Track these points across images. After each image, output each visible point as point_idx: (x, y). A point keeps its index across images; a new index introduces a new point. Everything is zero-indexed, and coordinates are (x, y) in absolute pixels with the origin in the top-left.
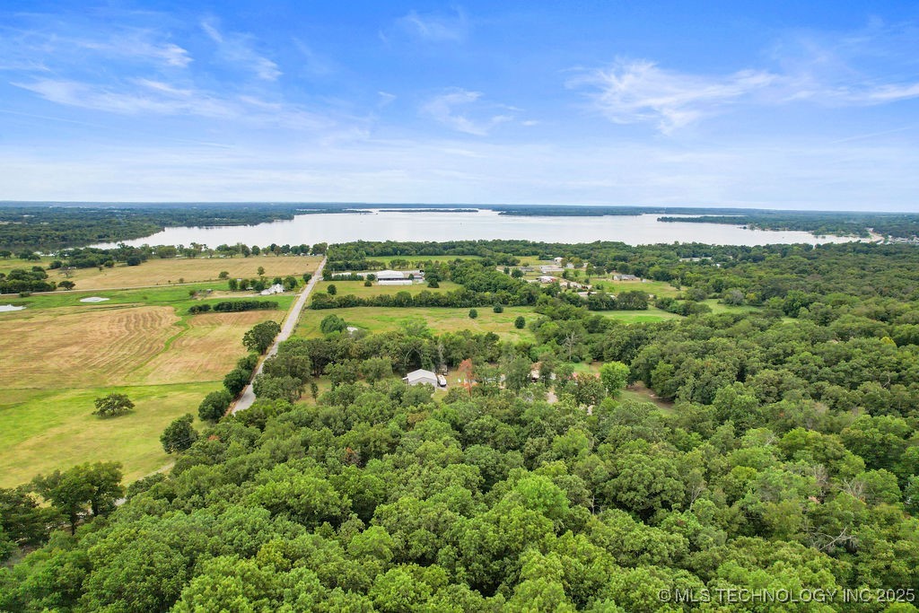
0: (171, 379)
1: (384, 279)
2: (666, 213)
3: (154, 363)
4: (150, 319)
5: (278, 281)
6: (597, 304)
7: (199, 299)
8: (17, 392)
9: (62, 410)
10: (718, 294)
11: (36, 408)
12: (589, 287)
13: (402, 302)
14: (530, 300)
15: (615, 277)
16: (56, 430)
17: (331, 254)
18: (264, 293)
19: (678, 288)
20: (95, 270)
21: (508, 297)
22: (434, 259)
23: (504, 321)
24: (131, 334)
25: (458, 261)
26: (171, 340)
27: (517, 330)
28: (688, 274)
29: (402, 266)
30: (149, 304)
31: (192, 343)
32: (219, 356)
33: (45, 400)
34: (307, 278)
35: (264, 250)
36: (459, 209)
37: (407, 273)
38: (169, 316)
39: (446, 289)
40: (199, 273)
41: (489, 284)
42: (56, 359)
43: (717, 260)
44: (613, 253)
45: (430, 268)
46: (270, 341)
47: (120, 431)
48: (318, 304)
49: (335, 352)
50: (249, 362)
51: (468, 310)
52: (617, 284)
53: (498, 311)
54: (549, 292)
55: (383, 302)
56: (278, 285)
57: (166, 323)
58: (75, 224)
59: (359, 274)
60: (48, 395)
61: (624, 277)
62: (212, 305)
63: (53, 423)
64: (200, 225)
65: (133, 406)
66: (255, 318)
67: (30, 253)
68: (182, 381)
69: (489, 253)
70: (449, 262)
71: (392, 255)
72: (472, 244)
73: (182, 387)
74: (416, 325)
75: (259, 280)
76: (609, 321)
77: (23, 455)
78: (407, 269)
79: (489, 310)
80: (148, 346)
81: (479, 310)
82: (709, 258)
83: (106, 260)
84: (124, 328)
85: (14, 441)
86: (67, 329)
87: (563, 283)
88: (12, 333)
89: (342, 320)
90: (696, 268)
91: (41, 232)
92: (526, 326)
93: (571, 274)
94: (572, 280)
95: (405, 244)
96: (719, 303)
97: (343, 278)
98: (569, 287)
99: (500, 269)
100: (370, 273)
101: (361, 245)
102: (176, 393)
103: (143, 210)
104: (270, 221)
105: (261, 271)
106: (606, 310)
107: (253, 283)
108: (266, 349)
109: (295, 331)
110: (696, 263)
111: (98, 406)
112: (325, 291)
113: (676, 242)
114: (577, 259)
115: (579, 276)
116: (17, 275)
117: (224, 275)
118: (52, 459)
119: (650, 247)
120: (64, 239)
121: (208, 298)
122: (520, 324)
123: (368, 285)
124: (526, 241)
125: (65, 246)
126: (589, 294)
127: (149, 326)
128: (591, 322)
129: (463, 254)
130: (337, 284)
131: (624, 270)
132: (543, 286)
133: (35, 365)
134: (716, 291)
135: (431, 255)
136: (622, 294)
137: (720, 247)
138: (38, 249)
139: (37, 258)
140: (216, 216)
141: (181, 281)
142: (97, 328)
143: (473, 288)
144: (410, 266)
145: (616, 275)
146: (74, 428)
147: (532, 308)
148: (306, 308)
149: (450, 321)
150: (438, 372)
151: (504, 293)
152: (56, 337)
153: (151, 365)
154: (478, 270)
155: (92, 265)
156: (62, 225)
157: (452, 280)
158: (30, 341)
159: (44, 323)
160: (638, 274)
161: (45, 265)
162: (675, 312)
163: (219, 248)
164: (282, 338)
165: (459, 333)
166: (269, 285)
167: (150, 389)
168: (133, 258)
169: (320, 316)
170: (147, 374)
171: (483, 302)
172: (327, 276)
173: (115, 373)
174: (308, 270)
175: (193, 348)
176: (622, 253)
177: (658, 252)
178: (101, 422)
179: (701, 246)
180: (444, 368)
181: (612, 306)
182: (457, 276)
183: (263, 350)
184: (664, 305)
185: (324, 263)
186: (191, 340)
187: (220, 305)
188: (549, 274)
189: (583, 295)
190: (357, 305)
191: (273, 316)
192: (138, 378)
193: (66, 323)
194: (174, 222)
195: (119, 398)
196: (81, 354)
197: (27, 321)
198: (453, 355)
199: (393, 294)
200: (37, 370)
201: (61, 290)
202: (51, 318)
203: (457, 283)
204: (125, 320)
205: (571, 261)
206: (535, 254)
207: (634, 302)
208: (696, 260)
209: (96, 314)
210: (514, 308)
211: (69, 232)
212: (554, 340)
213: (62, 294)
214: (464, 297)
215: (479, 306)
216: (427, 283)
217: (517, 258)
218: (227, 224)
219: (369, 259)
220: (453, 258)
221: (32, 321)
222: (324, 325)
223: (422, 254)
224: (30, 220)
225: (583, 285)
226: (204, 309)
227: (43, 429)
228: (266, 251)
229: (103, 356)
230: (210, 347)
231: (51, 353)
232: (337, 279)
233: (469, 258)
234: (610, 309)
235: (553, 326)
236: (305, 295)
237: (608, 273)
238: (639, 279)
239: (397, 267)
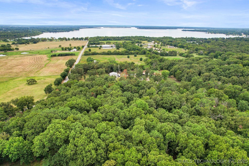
0: (46, 75)
1: (104, 47)
2: (184, 29)
3: (42, 70)
4: (40, 58)
5: (75, 48)
6: (163, 54)
7: (54, 53)
8: (6, 78)
9: (18, 83)
10: (196, 52)
11: (11, 82)
12: (161, 49)
13: (109, 53)
14: (144, 53)
15: (168, 47)
16: (17, 88)
17: (90, 40)
18: (71, 51)
19: (186, 50)
20: (24, 45)
21: (138, 52)
22: (118, 41)
23: (137, 59)
24: (35, 62)
25: (125, 42)
26: (46, 64)
27: (140, 61)
28: (189, 46)
29: (109, 43)
30: (40, 54)
31: (52, 65)
32: (59, 68)
33: (13, 80)
34: (83, 47)
35: (71, 39)
36: (126, 27)
37: (111, 45)
38: (45, 58)
39: (121, 50)
40: (53, 46)
41: (133, 49)
42: (16, 69)
43: (197, 42)
44: (169, 40)
45: (117, 44)
46: (73, 64)
47: (33, 88)
48: (86, 54)
49: (90, 67)
50: (67, 70)
51: (127, 56)
52: (169, 48)
53: (135, 56)
54: (150, 51)
55: (104, 54)
56: (75, 49)
57: (45, 59)
58: (18, 31)
59: (97, 46)
60: (14, 79)
61: (171, 47)
62: (57, 54)
63: (16, 86)
64: (53, 32)
65: (37, 82)
66: (69, 58)
67: (6, 40)
68: (50, 75)
69: (134, 40)
70: (123, 42)
71: (107, 40)
72: (129, 37)
73: (50, 77)
74: (112, 60)
75: (70, 47)
76: (165, 59)
77: (9, 94)
78: (111, 44)
79: (133, 56)
80: (40, 66)
81: (130, 56)
82: (195, 42)
83: (27, 42)
84: (33, 61)
85: (6, 91)
86: (18, 61)
87: (154, 48)
88: (3, 62)
89: (93, 58)
90: (191, 44)
91: (8, 34)
92: (143, 60)
93: (156, 46)
94: (156, 47)
95: (110, 37)
96: (196, 54)
97: (93, 47)
98: (155, 50)
99: (137, 44)
100: (100, 45)
101: (98, 37)
102: (48, 78)
103: (37, 28)
104: (73, 31)
105: (70, 45)
106: (165, 56)
107: (68, 48)
108: (72, 66)
109: (80, 62)
110: (191, 43)
111: (27, 82)
112: (88, 50)
113: (186, 37)
114: (158, 42)
115: (158, 47)
116: (3, 46)
117: (60, 46)
118: (16, 95)
119: (179, 38)
120: (15, 36)
121: (56, 53)
122: (141, 60)
123: (100, 49)
124: (144, 36)
125: (15, 38)
126: (161, 51)
127: (40, 60)
128: (160, 59)
129: (127, 40)
130: (91, 49)
131: (171, 45)
132: (148, 49)
133: (10, 71)
134: (196, 51)
135: (118, 40)
136: (170, 52)
137: (198, 39)
138: (8, 39)
139: (8, 41)
140: (58, 29)
141: (49, 48)
142: (26, 61)
143: (129, 50)
144: (112, 43)
145: (169, 46)
146: (22, 87)
147: (145, 55)
148: (83, 55)
149: (122, 59)
150: (118, 73)
151: (137, 51)
152: (15, 63)
153: (41, 71)
154: (130, 45)
155: (24, 43)
156: (14, 32)
157: (123, 47)
158: (8, 64)
159: (12, 59)
160: (175, 46)
161: (10, 43)
162: (184, 57)
163: (59, 39)
164: (76, 63)
165: (124, 62)
166: (73, 49)
167: (41, 77)
168: (35, 41)
169: (86, 57)
170: (40, 73)
171: (131, 54)
172: (88, 46)
173: (32, 73)
174: (83, 45)
175: (52, 66)
176: (171, 40)
177: (181, 40)
178: (29, 86)
179: (193, 38)
180: (120, 72)
181: (167, 55)
182: (124, 46)
183: (71, 67)
184: (181, 55)
185: (88, 43)
186: (52, 64)
187: (59, 54)
188: (150, 46)
189: (159, 52)
190: (97, 54)
191: (73, 57)
192: (38, 74)
193: (17, 60)
194: (46, 31)
195: (33, 80)
196: (22, 68)
197: (7, 59)
198: (122, 68)
199: (106, 51)
200: (11, 72)
201: (15, 50)
202: (13, 58)
204: (33, 59)
205: (157, 42)
206: (146, 40)
207: (173, 54)
208: (191, 42)
209: (26, 57)
210: (140, 55)
211: (16, 34)
212: (150, 64)
213: (16, 52)
214: (126, 52)
215: (130, 55)
216: (116, 48)
217: (142, 41)
218: (61, 32)
219: (100, 42)
220: (124, 41)
221: (8, 59)
222: (87, 60)
223: (115, 40)
224: (5, 30)
225: (159, 49)
226: (55, 56)
227: (14, 88)
228: (72, 39)
229: (28, 68)
230: (57, 66)
231: (14, 68)
232: (91, 47)
233: (128, 41)
234: (166, 56)
235: (150, 60)
236: (82, 52)
237: (167, 45)
238: (175, 47)
239: (108, 44)
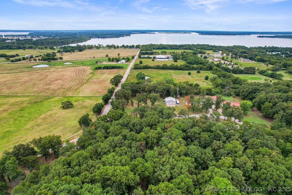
0: (86, 94)
1: (159, 58)
2: (261, 34)
3: (82, 88)
4: (83, 71)
5: (123, 59)
6: (236, 71)
7: (99, 64)
8: (42, 96)
9: (53, 104)
10: (285, 69)
11: (46, 103)
12: (232, 64)
13: (165, 68)
14: (210, 68)
15: (242, 60)
16: (50, 112)
17: (141, 48)
18: (119, 62)
19: (267, 65)
20: (69, 53)
21: (202, 67)
22: (176, 51)
23: (201, 77)
24: (77, 76)
25: (184, 52)
26: (89, 79)
27: (206, 81)
28: (272, 60)
29: (165, 53)
30: (83, 66)
31: (95, 81)
32: (103, 86)
33: (49, 100)
34: (133, 57)
35: (120, 47)
36: (185, 32)
37: (167, 56)
38: (89, 70)
39: (180, 63)
40: (100, 55)
41: (195, 62)
42: (54, 85)
43: (283, 54)
44: (241, 50)
45: (174, 55)
46: (119, 82)
47: (68, 115)
48: (136, 67)
49: (140, 89)
50: (111, 91)
51: (187, 72)
52: (244, 63)
53: (199, 72)
54: (217, 66)
55: (158, 68)
56: (124, 60)
57: (88, 73)
58: (66, 38)
59: (150, 56)
60: (50, 98)
61: (245, 60)
62: (102, 66)
63: (49, 109)
64: (102, 38)
65: (73, 105)
66: (115, 73)
67: (53, 47)
68: (90, 95)
69: (195, 49)
70: (181, 52)
71: (162, 49)
72: (189, 45)
73: (89, 98)
74: (169, 79)
75: (117, 58)
76: (242, 80)
77: (39, 121)
78: (167, 55)
79: (195, 72)
80: (81, 81)
81: (191, 72)
82: (279, 53)
83: (73, 50)
84: (75, 74)
85: (38, 116)
86: (59, 74)
87: (223, 62)
88: (44, 75)
89: (144, 74)
90: (275, 58)
91: (56, 40)
92: (209, 79)
93: (225, 58)
94: (225, 60)
95: (166, 45)
96: (285, 72)
97: (145, 58)
98: (224, 63)
99: (199, 55)
100: (154, 56)
101: (151, 45)
102: (87, 100)
103: (85, 33)
104: (123, 36)
105: (119, 55)
106: (239, 73)
107: (116, 59)
108: (118, 84)
109: (128, 77)
110: (274, 55)
111: (62, 105)
112: (138, 63)
113: (266, 46)
114: (227, 52)
115: (228, 59)
116: (48, 55)
117: (107, 56)
118: (47, 124)
119: (255, 48)
120: (62, 42)
121: (101, 64)
122: (207, 78)
123: (153, 60)
124: (208, 45)
126: (232, 67)
127: (82, 73)
128: (234, 79)
129: (186, 49)
130: (143, 60)
131: (245, 57)
132: (215, 63)
133: (48, 87)
134: (284, 67)
135: (175, 49)
136: (246, 68)
137: (284, 48)
139: (54, 49)
140: (107, 35)
141: (94, 57)
142: (67, 74)
143: (189, 63)
144: (168, 53)
145: (242, 59)
146: (55, 112)
147: (211, 72)
148: (132, 69)
149: (181, 76)
150: (176, 98)
151: (201, 66)
152: (55, 77)
153: (81, 89)
154: (191, 56)
155: (69, 51)
156: (62, 38)
157: (182, 59)
158: (48, 78)
159: (53, 71)
160: (251, 59)
161: (56, 51)
162: (267, 76)
163: (107, 46)
164: (123, 80)
165: (184, 83)
166: (121, 60)
167: (80, 98)
168: (81, 49)
169: (137, 72)
170: (79, 92)
171: (193, 69)
172: (140, 57)
173: (70, 91)
174: (134, 54)
175: (95, 83)
176: (244, 50)
177: (259, 50)
178: (63, 110)
179: (276, 48)
181: (241, 72)
182: (184, 57)
184: (262, 73)
185: (139, 52)
186: (94, 79)
187: (104, 67)
188: (217, 58)
189: (230, 67)
190: (149, 68)
191: (120, 72)
192: (76, 93)
193: (59, 72)
194: (94, 37)
195: (69, 102)
196: (61, 83)
197: (49, 71)
199: (161, 65)
200: (48, 89)
201: (59, 60)
202: (55, 70)
203: (184, 60)
204: (76, 71)
205: (225, 53)
206: (211, 49)
207: (250, 71)
208: (274, 53)
209: (68, 68)
210: (204, 71)
211: (64, 40)
212: (220, 87)
213: (59, 62)
214: (186, 66)
215: (191, 70)
216: (173, 60)
217: (205, 51)
218: (110, 37)
219: (154, 51)
220: (183, 51)
221: (50, 70)
222: (137, 76)
223: (172, 49)
224: (54, 36)
225: (230, 63)
226: (100, 68)
227: (47, 111)
228: (121, 47)
229: (67, 84)
230: (100, 82)
231: (53, 83)
232: (143, 58)
233: (189, 51)
234: (241, 73)
235: (219, 81)
236: (132, 64)
237: (239, 58)
238: (251, 61)
239: (163, 54)
